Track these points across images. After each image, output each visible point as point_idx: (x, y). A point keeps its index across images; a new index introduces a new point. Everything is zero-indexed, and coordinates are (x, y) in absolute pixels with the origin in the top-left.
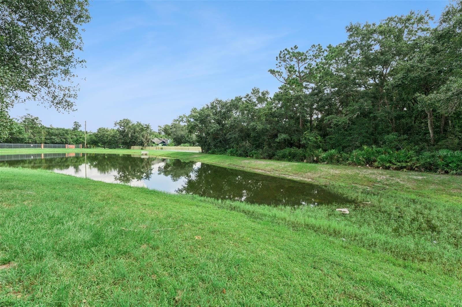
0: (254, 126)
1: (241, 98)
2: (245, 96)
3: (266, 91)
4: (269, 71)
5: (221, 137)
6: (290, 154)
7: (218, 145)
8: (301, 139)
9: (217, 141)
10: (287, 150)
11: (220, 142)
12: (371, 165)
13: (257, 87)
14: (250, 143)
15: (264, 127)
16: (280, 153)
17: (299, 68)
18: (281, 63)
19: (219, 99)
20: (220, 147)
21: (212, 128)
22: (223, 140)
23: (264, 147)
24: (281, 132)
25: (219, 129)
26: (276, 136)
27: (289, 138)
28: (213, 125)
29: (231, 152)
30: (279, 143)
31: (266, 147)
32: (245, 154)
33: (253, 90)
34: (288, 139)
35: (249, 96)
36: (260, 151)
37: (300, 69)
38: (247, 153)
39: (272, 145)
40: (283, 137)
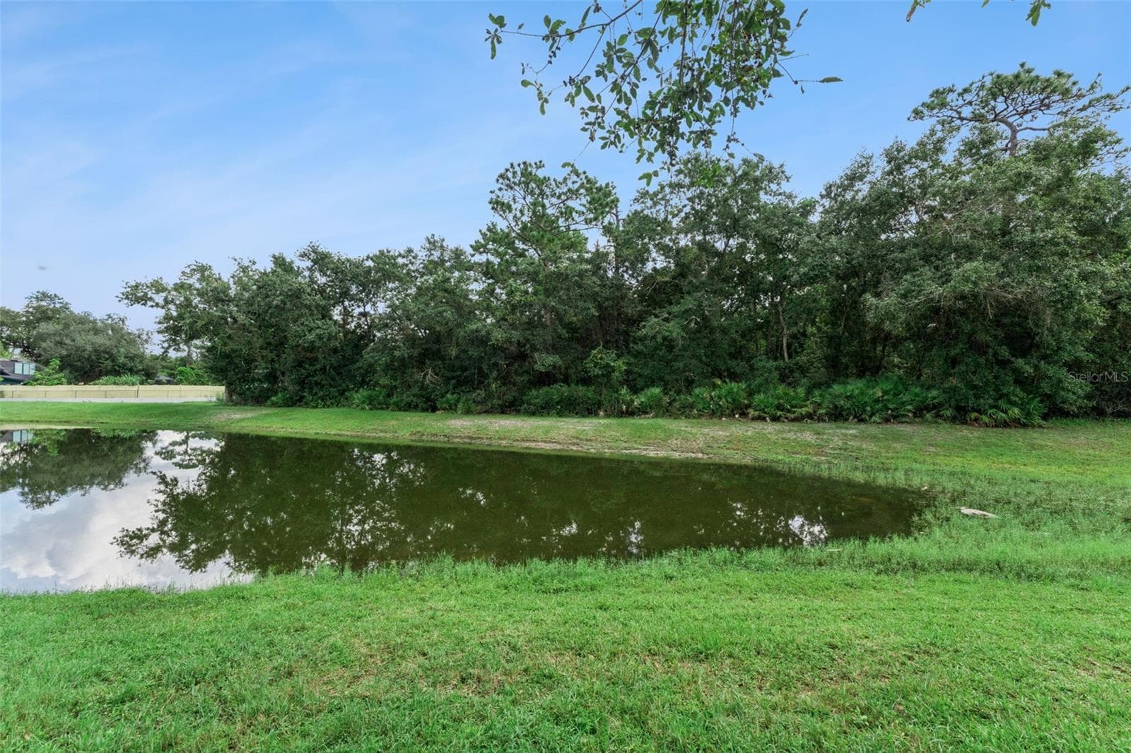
7: (316, 379)
12: (744, 415)
14: (436, 373)
16: (538, 395)
20: (323, 385)
22: (332, 367)
23: (489, 384)
36: (478, 394)
38: (432, 400)
39: (517, 378)
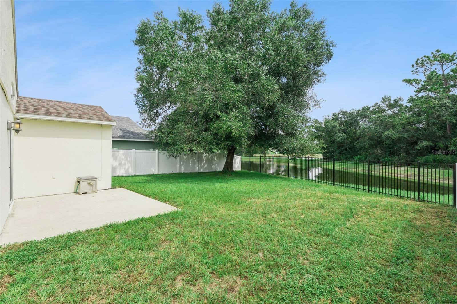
0: (388, 135)
1: (370, 108)
2: (373, 105)
3: (399, 97)
4: (403, 81)
5: (346, 145)
6: (435, 161)
7: (344, 152)
8: (449, 145)
9: (342, 149)
10: (431, 157)
11: (346, 149)
13: (387, 95)
14: (382, 150)
15: (400, 136)
16: (421, 160)
17: (443, 71)
18: (419, 69)
19: (344, 110)
20: (346, 154)
21: (339, 137)
22: (349, 148)
23: (400, 154)
24: (422, 140)
25: (347, 138)
26: (416, 143)
27: (432, 144)
28: (339, 135)
29: (360, 159)
30: (419, 150)
31: (403, 154)
32: (378, 161)
33: (383, 98)
34: (431, 146)
35: (378, 105)
36: (396, 158)
37: (445, 72)
38: (379, 160)
39: (411, 152)
40: (425, 144)
